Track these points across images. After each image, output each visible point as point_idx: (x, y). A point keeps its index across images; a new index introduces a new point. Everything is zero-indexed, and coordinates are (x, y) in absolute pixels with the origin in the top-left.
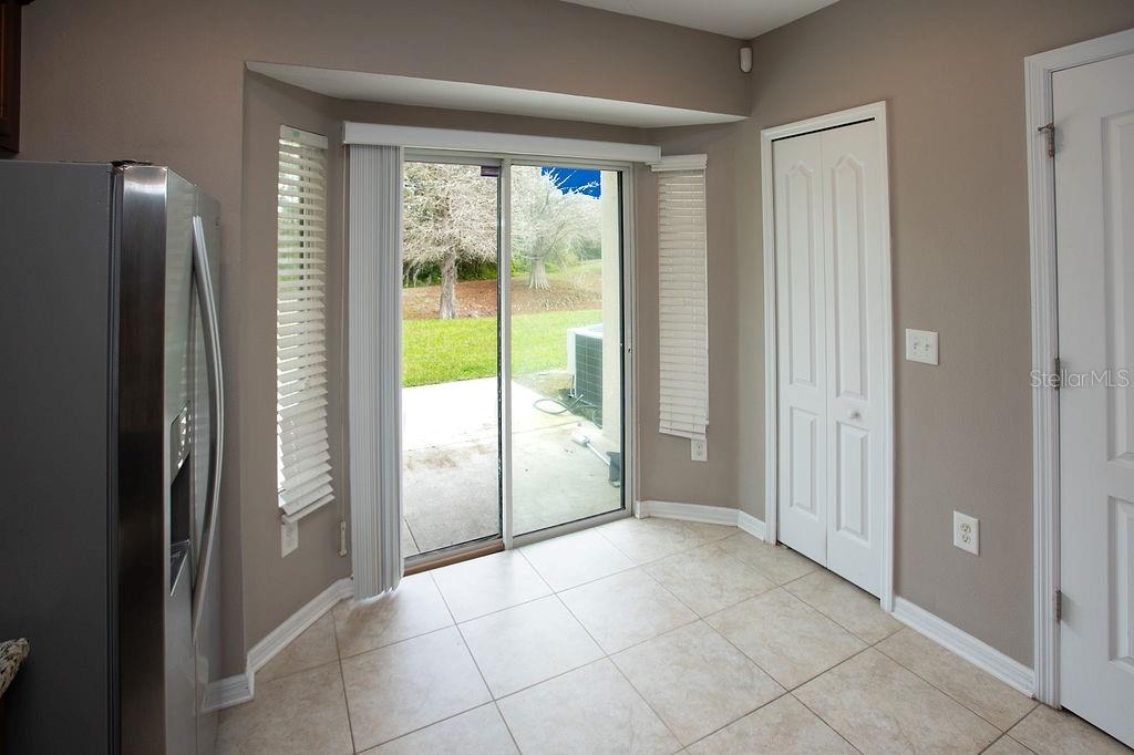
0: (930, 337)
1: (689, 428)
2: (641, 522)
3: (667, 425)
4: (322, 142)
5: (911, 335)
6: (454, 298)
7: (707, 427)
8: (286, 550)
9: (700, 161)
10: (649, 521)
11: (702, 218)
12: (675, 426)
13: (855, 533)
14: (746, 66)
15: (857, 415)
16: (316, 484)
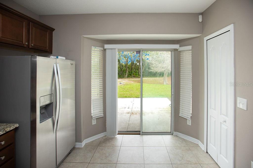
0: (245, 101)
1: (186, 116)
2: (173, 136)
3: (181, 114)
4: (102, 49)
5: (239, 99)
6: (167, 80)
7: (191, 117)
8: (93, 124)
9: (190, 47)
10: (176, 137)
11: (191, 63)
12: (183, 115)
13: (224, 157)
14: (200, 20)
15: (225, 122)
16: (100, 113)
